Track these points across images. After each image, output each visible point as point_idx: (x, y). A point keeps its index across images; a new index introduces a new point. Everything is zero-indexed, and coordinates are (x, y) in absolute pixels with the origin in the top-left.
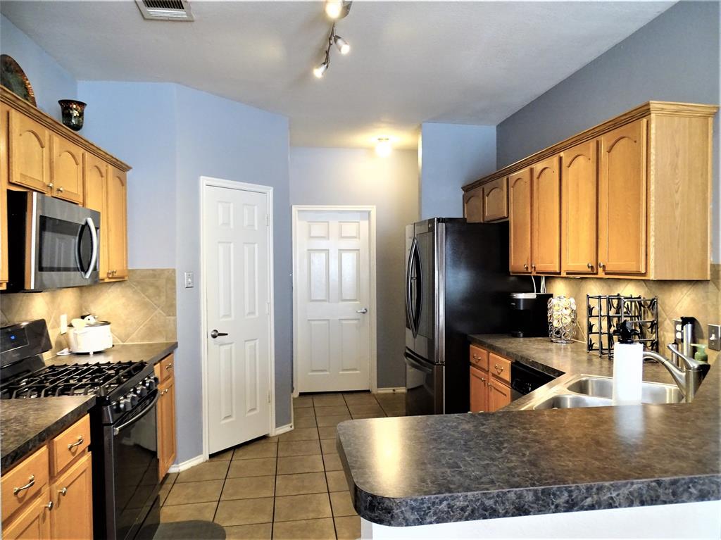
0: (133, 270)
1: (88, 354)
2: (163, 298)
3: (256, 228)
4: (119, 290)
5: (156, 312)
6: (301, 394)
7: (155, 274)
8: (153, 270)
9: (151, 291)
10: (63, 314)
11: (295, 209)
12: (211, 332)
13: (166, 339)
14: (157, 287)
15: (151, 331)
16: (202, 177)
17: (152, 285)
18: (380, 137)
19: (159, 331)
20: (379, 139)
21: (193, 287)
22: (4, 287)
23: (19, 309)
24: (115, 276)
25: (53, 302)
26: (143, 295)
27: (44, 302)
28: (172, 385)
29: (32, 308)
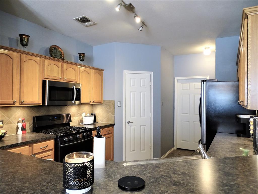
0: (104, 101)
1: (86, 124)
2: (111, 109)
3: (146, 87)
4: (101, 106)
5: (109, 114)
6: (178, 149)
7: (110, 102)
8: (109, 101)
9: (108, 107)
10: (84, 112)
11: (176, 79)
12: (127, 121)
13: (112, 122)
14: (110, 106)
15: (108, 120)
16: (124, 71)
17: (108, 105)
18: (205, 47)
19: (110, 120)
20: (205, 48)
21: (121, 106)
22: (41, 105)
23: (65, 110)
24: (94, 102)
25: (79, 109)
26: (106, 108)
27: (75, 109)
28: (111, 137)
29: (70, 110)
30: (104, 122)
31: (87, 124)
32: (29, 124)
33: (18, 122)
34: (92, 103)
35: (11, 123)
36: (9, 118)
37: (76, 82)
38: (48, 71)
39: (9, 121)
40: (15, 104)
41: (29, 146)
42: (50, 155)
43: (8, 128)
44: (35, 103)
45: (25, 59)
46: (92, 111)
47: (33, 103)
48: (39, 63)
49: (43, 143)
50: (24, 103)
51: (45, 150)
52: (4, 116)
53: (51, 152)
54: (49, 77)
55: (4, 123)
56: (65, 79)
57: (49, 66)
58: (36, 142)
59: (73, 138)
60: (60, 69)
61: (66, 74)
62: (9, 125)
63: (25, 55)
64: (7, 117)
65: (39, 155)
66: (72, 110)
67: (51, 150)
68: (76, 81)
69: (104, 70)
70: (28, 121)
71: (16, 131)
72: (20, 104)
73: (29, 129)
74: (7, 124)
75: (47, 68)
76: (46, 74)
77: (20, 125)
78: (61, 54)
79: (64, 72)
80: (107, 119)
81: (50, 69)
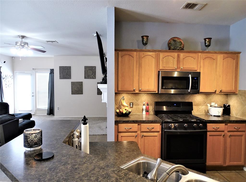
9: (244, 98)
10: (213, 102)
17: (244, 96)
22: (157, 92)
23: (188, 98)
24: (222, 91)
25: (207, 99)
26: (241, 100)
27: (202, 98)
28: (242, 136)
29: (195, 99)
30: (238, 116)
31: (213, 115)
32: (153, 107)
33: (144, 105)
34: (219, 92)
35: (138, 105)
36: (137, 101)
37: (196, 71)
38: (163, 63)
39: (137, 103)
40: (135, 91)
41: (137, 124)
42: (157, 136)
43: (136, 108)
44: (150, 90)
45: (143, 56)
46: (227, 101)
47: (149, 90)
48: (154, 57)
49: (150, 125)
50: (141, 90)
51: (151, 131)
52: (133, 99)
53: (157, 133)
54: (164, 68)
55: (134, 105)
56: (181, 69)
57: (164, 58)
58: (143, 122)
59: (188, 126)
60: (176, 60)
61: (183, 64)
62: (137, 106)
63: (142, 53)
64: (136, 100)
65: (146, 133)
66: (197, 99)
67: (158, 132)
68: (196, 69)
69: (241, 52)
70: (151, 105)
71: (142, 111)
72: (139, 92)
73: (153, 111)
74: (136, 105)
75: (163, 61)
76: (161, 66)
77: (144, 107)
78: (180, 45)
79: (181, 62)
80: (242, 113)
81: (165, 61)
